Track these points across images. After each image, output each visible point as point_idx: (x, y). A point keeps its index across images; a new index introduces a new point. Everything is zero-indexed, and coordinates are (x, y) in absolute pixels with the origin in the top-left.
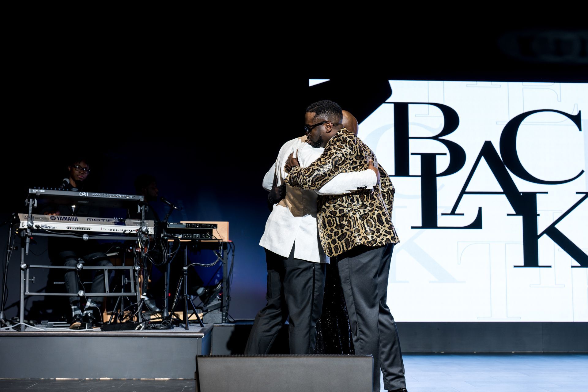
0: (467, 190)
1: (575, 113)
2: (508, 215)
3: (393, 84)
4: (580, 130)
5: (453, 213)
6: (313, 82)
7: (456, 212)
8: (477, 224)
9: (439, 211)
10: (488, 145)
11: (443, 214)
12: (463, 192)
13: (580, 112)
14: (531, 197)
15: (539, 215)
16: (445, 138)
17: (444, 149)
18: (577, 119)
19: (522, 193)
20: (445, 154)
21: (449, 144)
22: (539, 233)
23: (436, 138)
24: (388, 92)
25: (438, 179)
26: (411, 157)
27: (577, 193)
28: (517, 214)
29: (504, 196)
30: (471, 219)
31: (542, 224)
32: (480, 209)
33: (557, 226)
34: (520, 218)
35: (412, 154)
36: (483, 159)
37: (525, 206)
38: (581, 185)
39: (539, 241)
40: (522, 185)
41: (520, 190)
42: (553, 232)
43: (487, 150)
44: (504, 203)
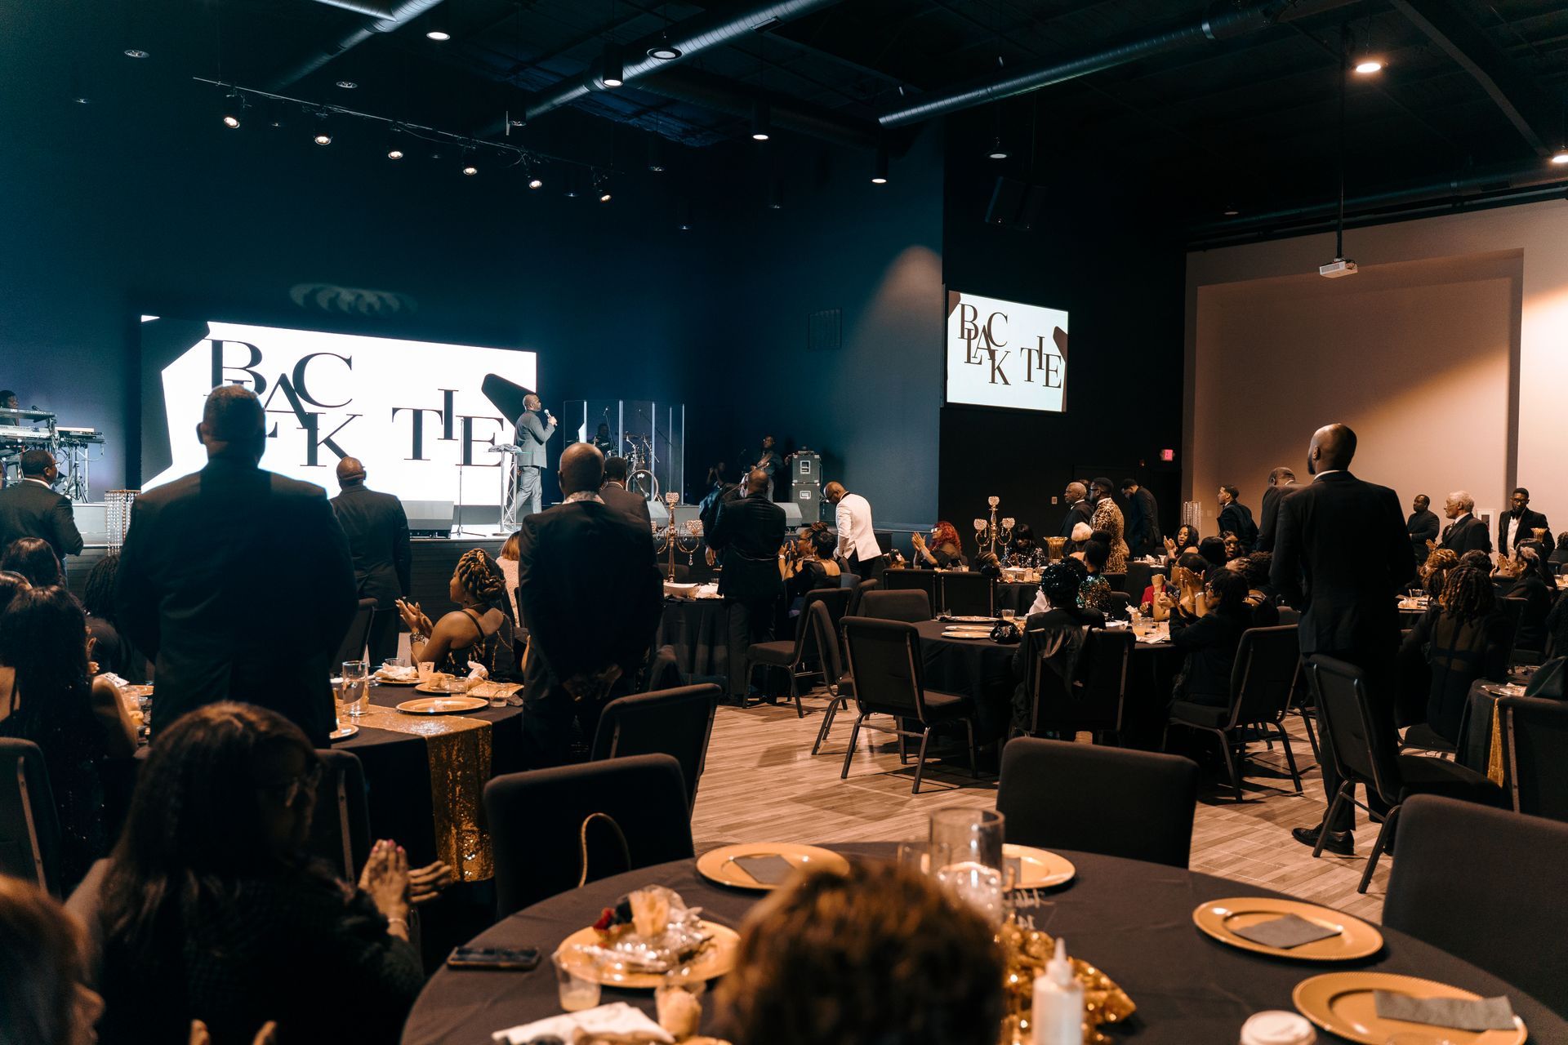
1: (348, 357)
2: (297, 428)
3: (211, 325)
4: (351, 369)
6: (145, 318)
10: (284, 377)
13: (351, 356)
14: (314, 416)
15: (319, 429)
16: (251, 369)
17: (252, 378)
18: (349, 362)
19: (308, 413)
21: (255, 375)
22: (319, 442)
23: (244, 369)
24: (206, 331)
27: (346, 414)
28: (304, 428)
29: (294, 415)
31: (321, 436)
32: (276, 423)
33: (331, 438)
34: (306, 430)
36: (279, 387)
37: (309, 422)
38: (350, 409)
39: (319, 448)
40: (308, 408)
41: (306, 411)
42: (328, 442)
43: (283, 381)
44: (294, 420)
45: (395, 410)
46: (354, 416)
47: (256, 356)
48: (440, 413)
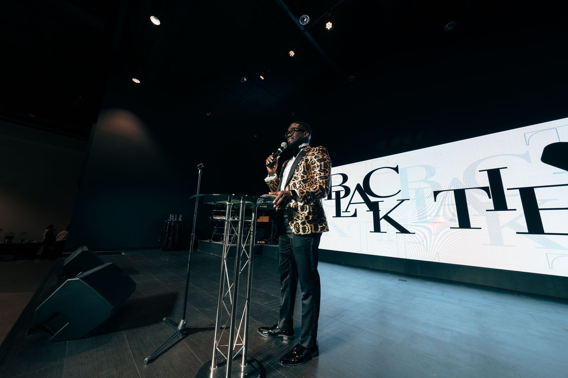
0: (351, 203)
1: (395, 167)
2: (367, 211)
4: (398, 173)
5: (346, 211)
7: (347, 211)
8: (355, 215)
9: (342, 211)
10: (358, 185)
11: (343, 212)
12: (350, 203)
13: (398, 165)
14: (377, 203)
15: (380, 211)
16: (343, 185)
17: (343, 189)
18: (396, 169)
19: (372, 202)
20: (343, 190)
21: (345, 187)
22: (380, 218)
23: (340, 185)
25: (341, 199)
26: (332, 193)
27: (397, 200)
28: (370, 211)
29: (365, 204)
30: (352, 213)
31: (382, 215)
32: (356, 209)
33: (388, 215)
34: (372, 212)
35: (333, 192)
36: (357, 191)
37: (374, 207)
38: (400, 197)
39: (381, 221)
40: (372, 199)
41: (371, 201)
42: (386, 217)
43: (358, 187)
44: (365, 207)
45: (436, 193)
46: (403, 201)
47: (345, 178)
48: (485, 189)
